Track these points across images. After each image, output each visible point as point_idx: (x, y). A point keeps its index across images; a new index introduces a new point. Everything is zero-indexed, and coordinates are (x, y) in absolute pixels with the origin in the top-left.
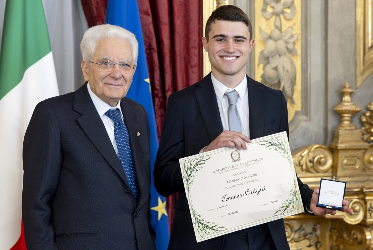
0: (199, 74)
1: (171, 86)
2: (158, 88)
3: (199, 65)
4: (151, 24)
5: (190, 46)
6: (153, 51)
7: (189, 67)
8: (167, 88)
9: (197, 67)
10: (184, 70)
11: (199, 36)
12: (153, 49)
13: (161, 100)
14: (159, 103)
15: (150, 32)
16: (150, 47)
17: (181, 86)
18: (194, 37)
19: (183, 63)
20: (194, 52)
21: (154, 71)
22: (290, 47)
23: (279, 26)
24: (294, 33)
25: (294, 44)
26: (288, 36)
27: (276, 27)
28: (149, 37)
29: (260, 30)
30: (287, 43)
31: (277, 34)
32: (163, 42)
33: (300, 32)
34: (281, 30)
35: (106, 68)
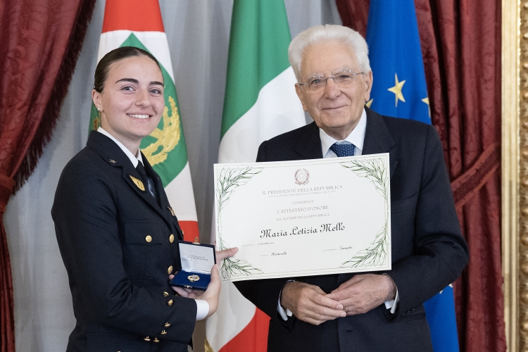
0: (496, 91)
1: (457, 107)
2: (439, 111)
3: (496, 77)
4: (429, 22)
5: (484, 51)
6: (433, 60)
7: (482, 81)
8: (451, 111)
9: (493, 82)
10: (475, 85)
11: (496, 37)
12: (433, 57)
13: (443, 128)
14: (440, 133)
15: (429, 33)
16: (427, 55)
17: (470, 108)
18: (489, 40)
19: (474, 75)
20: (490, 60)
21: (434, 87)
28: (426, 41)
32: (446, 46)
35: (317, 87)
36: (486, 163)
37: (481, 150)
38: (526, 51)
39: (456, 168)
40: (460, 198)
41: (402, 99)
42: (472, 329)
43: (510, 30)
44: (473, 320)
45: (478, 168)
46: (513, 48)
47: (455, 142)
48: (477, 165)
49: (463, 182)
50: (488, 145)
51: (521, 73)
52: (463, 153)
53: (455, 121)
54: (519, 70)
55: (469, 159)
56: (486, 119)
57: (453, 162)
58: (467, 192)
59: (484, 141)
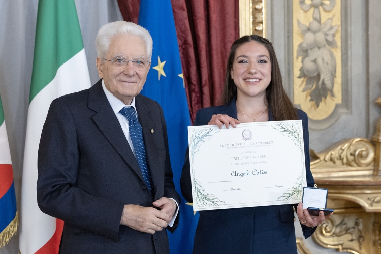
1: (207, 80)
2: (195, 83)
4: (186, 18)
5: (227, 41)
6: (189, 46)
8: (204, 83)
10: (221, 64)
11: (235, 29)
12: (189, 44)
13: (198, 95)
14: (196, 98)
15: (185, 27)
16: (185, 42)
17: (217, 80)
18: (231, 31)
19: (220, 57)
21: (190, 65)
22: (330, 38)
23: (318, 18)
24: (334, 24)
25: (334, 35)
26: (327, 27)
27: (315, 19)
28: (184, 32)
29: (299, 22)
30: (326, 34)
31: (315, 25)
32: (198, 36)
33: (339, 23)
34: (319, 22)
35: (120, 65)
41: (164, 74)
43: (246, 25)
47: (207, 105)
53: (206, 90)
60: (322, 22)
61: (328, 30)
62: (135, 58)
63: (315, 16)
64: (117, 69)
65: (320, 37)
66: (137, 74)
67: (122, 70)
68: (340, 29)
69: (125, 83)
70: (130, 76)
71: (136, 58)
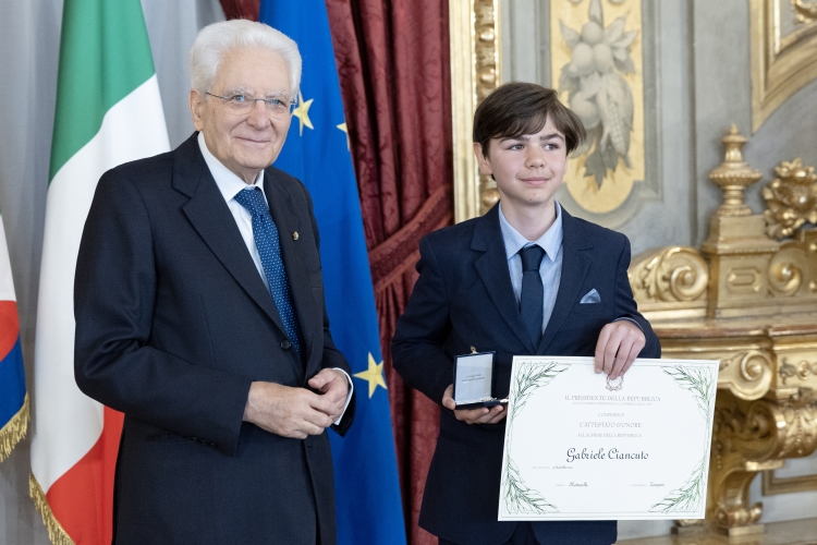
0: (444, 113)
1: (390, 137)
2: (365, 141)
3: (443, 94)
4: (348, 17)
5: (427, 57)
6: (354, 70)
7: (424, 98)
8: (382, 141)
9: (440, 100)
10: (414, 105)
11: (442, 38)
12: (354, 66)
13: (371, 166)
14: (368, 172)
15: (347, 33)
16: (347, 64)
17: (408, 136)
18: (433, 42)
19: (413, 92)
20: (434, 70)
21: (356, 108)
22: (621, 56)
23: (598, 16)
24: (628, 29)
25: (628, 50)
26: (616, 35)
27: (593, 19)
28: (344, 43)
29: (562, 25)
30: (614, 48)
31: (593, 31)
32: (372, 51)
33: (638, 26)
34: (601, 24)
35: (239, 106)
36: (433, 212)
37: (425, 195)
38: (484, 58)
39: (391, 221)
40: (399, 263)
41: (309, 125)
42: (419, 449)
43: (462, 29)
44: (421, 435)
45: (422, 220)
46: (466, 54)
47: (389, 184)
48: (420, 217)
49: (401, 240)
50: (436, 188)
51: (478, 88)
52: (401, 199)
53: (387, 156)
54: (474, 84)
55: (410, 207)
56: (431, 151)
57: (387, 212)
58: (409, 253)
59: (430, 183)
60: (606, 24)
61: (619, 40)
62: (269, 94)
63: (593, 13)
64: (233, 114)
65: (603, 53)
66: (272, 125)
67: (244, 117)
68: (640, 37)
69: (248, 143)
70: (259, 130)
71: (272, 94)
